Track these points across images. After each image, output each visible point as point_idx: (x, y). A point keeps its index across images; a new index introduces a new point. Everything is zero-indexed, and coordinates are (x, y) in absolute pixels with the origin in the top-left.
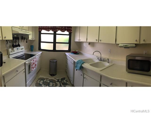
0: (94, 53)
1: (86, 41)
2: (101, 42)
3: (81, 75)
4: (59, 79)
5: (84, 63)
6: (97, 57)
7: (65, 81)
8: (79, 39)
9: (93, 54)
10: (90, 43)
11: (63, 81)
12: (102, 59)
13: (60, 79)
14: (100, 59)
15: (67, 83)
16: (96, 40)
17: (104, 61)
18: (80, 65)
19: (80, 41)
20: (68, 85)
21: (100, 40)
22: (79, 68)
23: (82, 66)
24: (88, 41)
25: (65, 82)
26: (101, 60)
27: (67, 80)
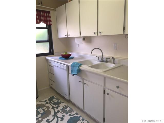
0: (92, 51)
1: (79, 36)
2: (101, 34)
3: (80, 82)
4: (46, 100)
5: (82, 65)
6: (97, 57)
7: (55, 100)
8: (66, 34)
9: (91, 53)
10: (84, 39)
11: (53, 101)
12: (105, 60)
13: (48, 100)
14: (102, 59)
15: (59, 101)
16: (95, 33)
17: (107, 62)
18: (77, 68)
19: (69, 36)
20: (61, 104)
21: (100, 33)
22: (77, 71)
23: (79, 68)
24: (82, 35)
25: (57, 101)
26: (102, 61)
27: (57, 98)
